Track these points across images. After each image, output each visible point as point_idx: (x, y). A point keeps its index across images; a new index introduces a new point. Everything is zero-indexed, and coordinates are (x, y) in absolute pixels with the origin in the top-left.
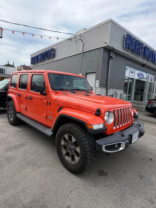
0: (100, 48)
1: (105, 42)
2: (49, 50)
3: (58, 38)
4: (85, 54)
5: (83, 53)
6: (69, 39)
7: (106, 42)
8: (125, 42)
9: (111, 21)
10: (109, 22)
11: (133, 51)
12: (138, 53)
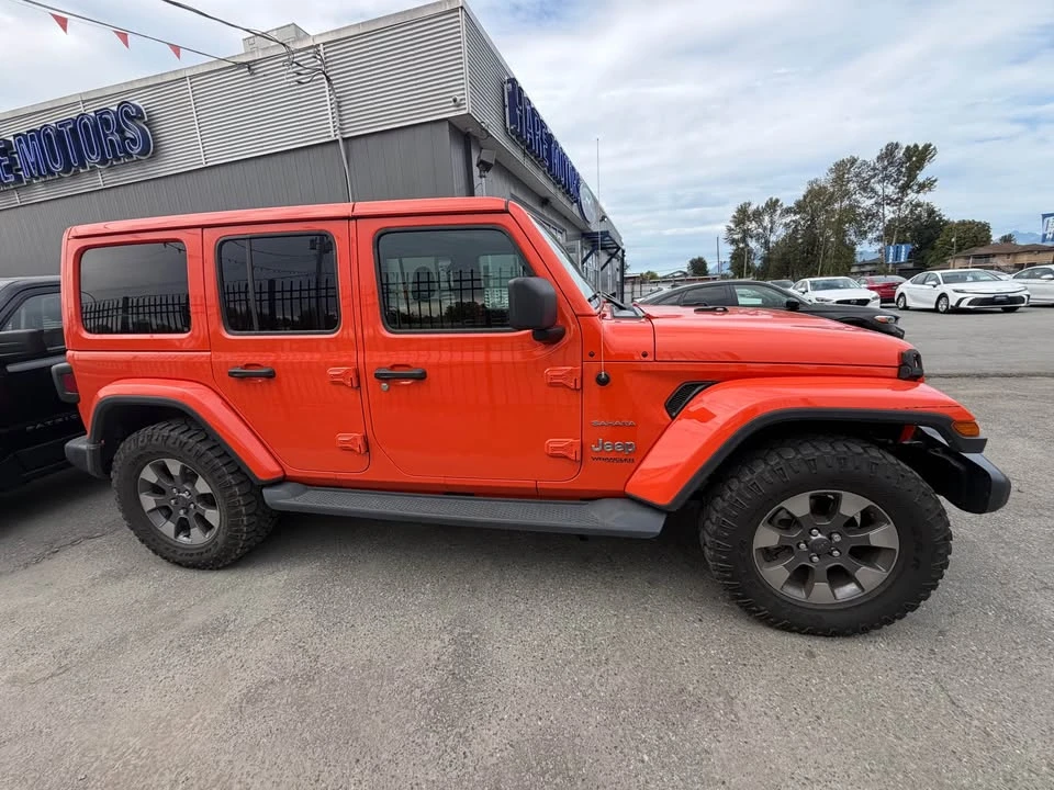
0: (434, 126)
1: (455, 100)
2: (101, 113)
3: (176, 49)
4: (356, 145)
5: (344, 139)
6: (242, 65)
7: (458, 98)
8: (507, 109)
9: (462, 8)
10: (456, 10)
11: (529, 147)
12: (537, 159)
